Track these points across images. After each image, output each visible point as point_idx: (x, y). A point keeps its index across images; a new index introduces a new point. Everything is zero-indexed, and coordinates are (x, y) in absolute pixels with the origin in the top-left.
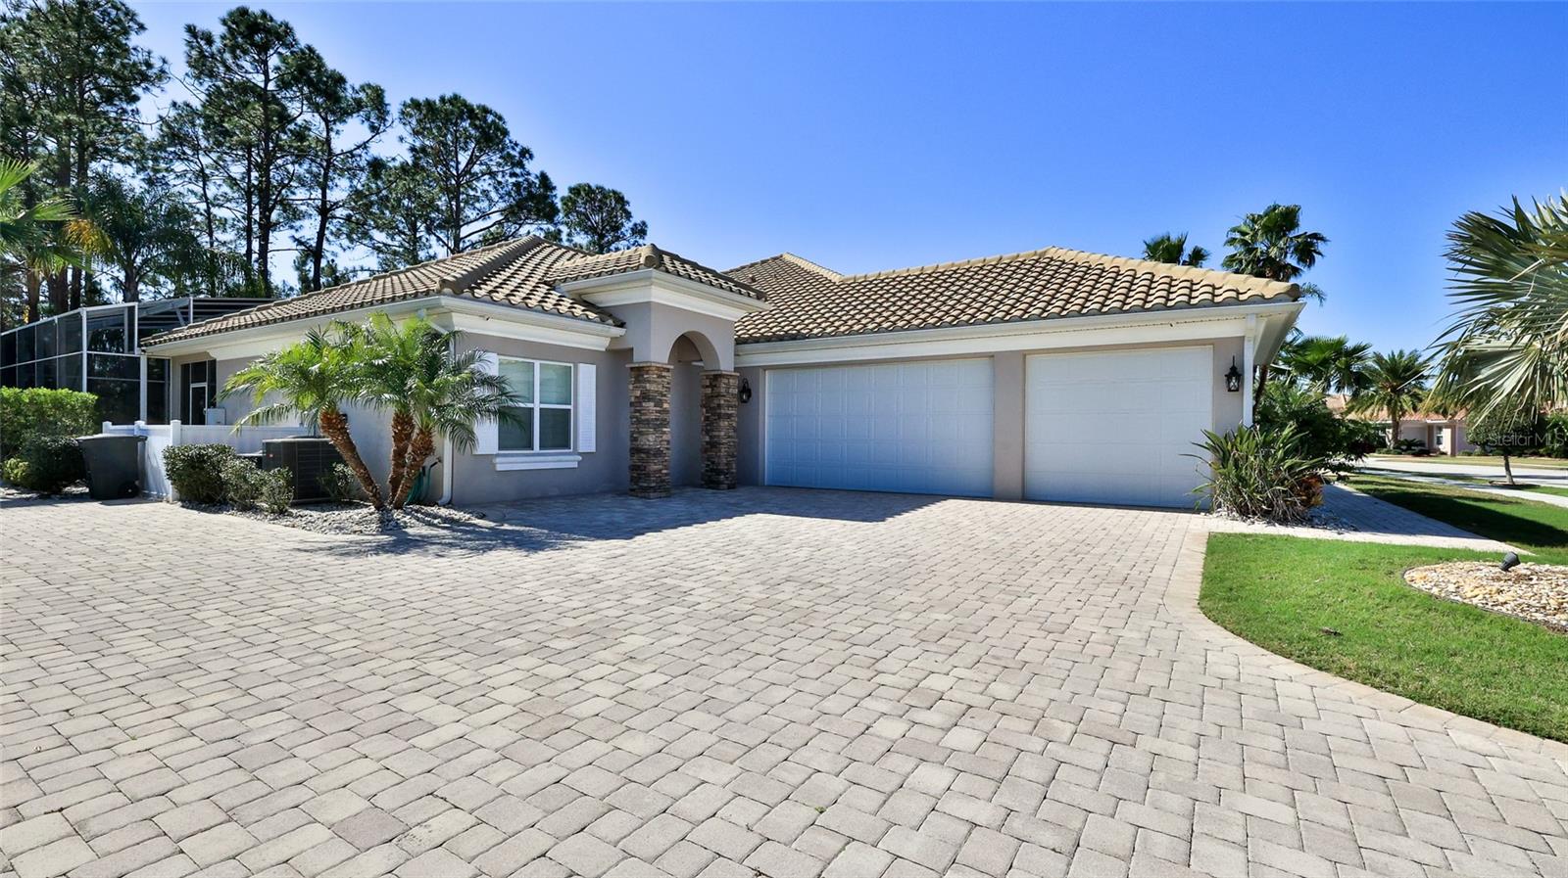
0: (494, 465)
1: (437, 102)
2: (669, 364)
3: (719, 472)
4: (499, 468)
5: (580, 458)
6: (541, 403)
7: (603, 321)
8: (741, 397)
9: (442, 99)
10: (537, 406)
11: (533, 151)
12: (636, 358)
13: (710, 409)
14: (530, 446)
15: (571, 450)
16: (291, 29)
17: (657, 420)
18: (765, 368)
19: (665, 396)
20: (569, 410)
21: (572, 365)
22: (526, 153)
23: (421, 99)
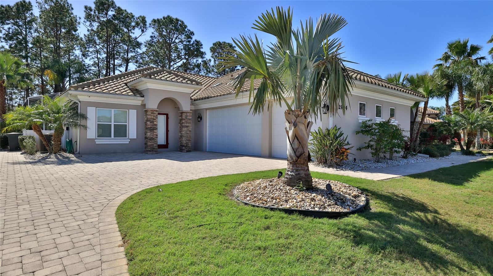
0: (95, 142)
1: (162, 19)
2: (157, 109)
3: (183, 146)
4: (97, 143)
5: (130, 140)
6: (114, 122)
7: (135, 95)
8: (198, 120)
9: (164, 18)
10: (113, 124)
11: (195, 33)
12: (147, 107)
13: (181, 124)
14: (110, 136)
15: (127, 138)
16: (114, 2)
17: (151, 128)
18: (207, 109)
19: (155, 120)
20: (126, 125)
21: (127, 110)
22: (192, 33)
23: (156, 19)
